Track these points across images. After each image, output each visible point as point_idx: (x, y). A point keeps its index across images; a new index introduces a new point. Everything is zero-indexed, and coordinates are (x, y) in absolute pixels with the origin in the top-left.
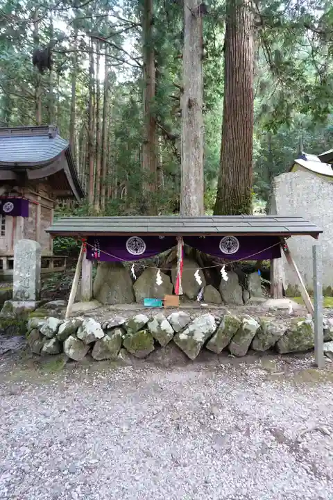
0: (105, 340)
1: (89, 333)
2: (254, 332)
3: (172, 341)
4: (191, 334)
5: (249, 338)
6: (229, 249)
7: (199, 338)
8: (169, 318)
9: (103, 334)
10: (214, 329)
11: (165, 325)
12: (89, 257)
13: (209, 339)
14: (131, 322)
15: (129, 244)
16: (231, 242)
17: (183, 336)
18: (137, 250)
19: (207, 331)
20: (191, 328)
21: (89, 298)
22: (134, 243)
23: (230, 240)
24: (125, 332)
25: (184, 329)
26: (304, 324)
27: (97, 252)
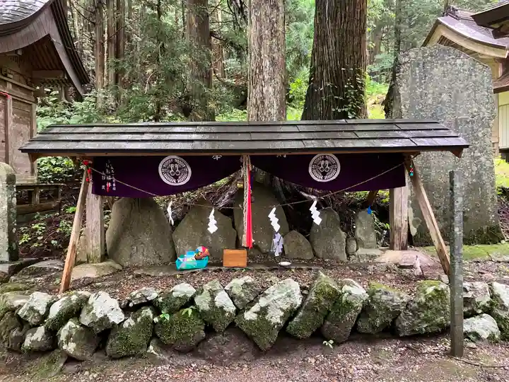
0: (126, 325)
1: (99, 316)
2: (359, 305)
3: (232, 324)
4: (264, 311)
5: (352, 315)
6: (324, 174)
7: (276, 317)
8: (227, 288)
9: (123, 317)
10: (299, 302)
11: (222, 300)
12: (97, 191)
13: (291, 319)
14: (168, 296)
15: (163, 168)
16: (327, 162)
17: (250, 315)
18: (176, 178)
19: (288, 306)
20: (262, 302)
21: (99, 256)
22: (172, 166)
23: (325, 159)
24: (157, 312)
25: (252, 303)
26: (436, 290)
27: (111, 181)
